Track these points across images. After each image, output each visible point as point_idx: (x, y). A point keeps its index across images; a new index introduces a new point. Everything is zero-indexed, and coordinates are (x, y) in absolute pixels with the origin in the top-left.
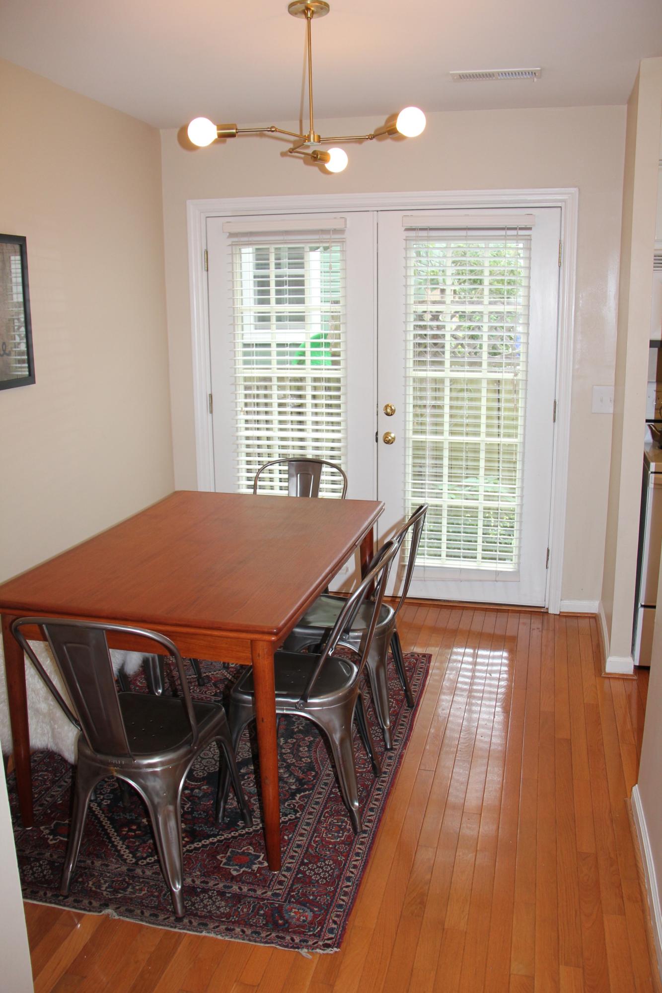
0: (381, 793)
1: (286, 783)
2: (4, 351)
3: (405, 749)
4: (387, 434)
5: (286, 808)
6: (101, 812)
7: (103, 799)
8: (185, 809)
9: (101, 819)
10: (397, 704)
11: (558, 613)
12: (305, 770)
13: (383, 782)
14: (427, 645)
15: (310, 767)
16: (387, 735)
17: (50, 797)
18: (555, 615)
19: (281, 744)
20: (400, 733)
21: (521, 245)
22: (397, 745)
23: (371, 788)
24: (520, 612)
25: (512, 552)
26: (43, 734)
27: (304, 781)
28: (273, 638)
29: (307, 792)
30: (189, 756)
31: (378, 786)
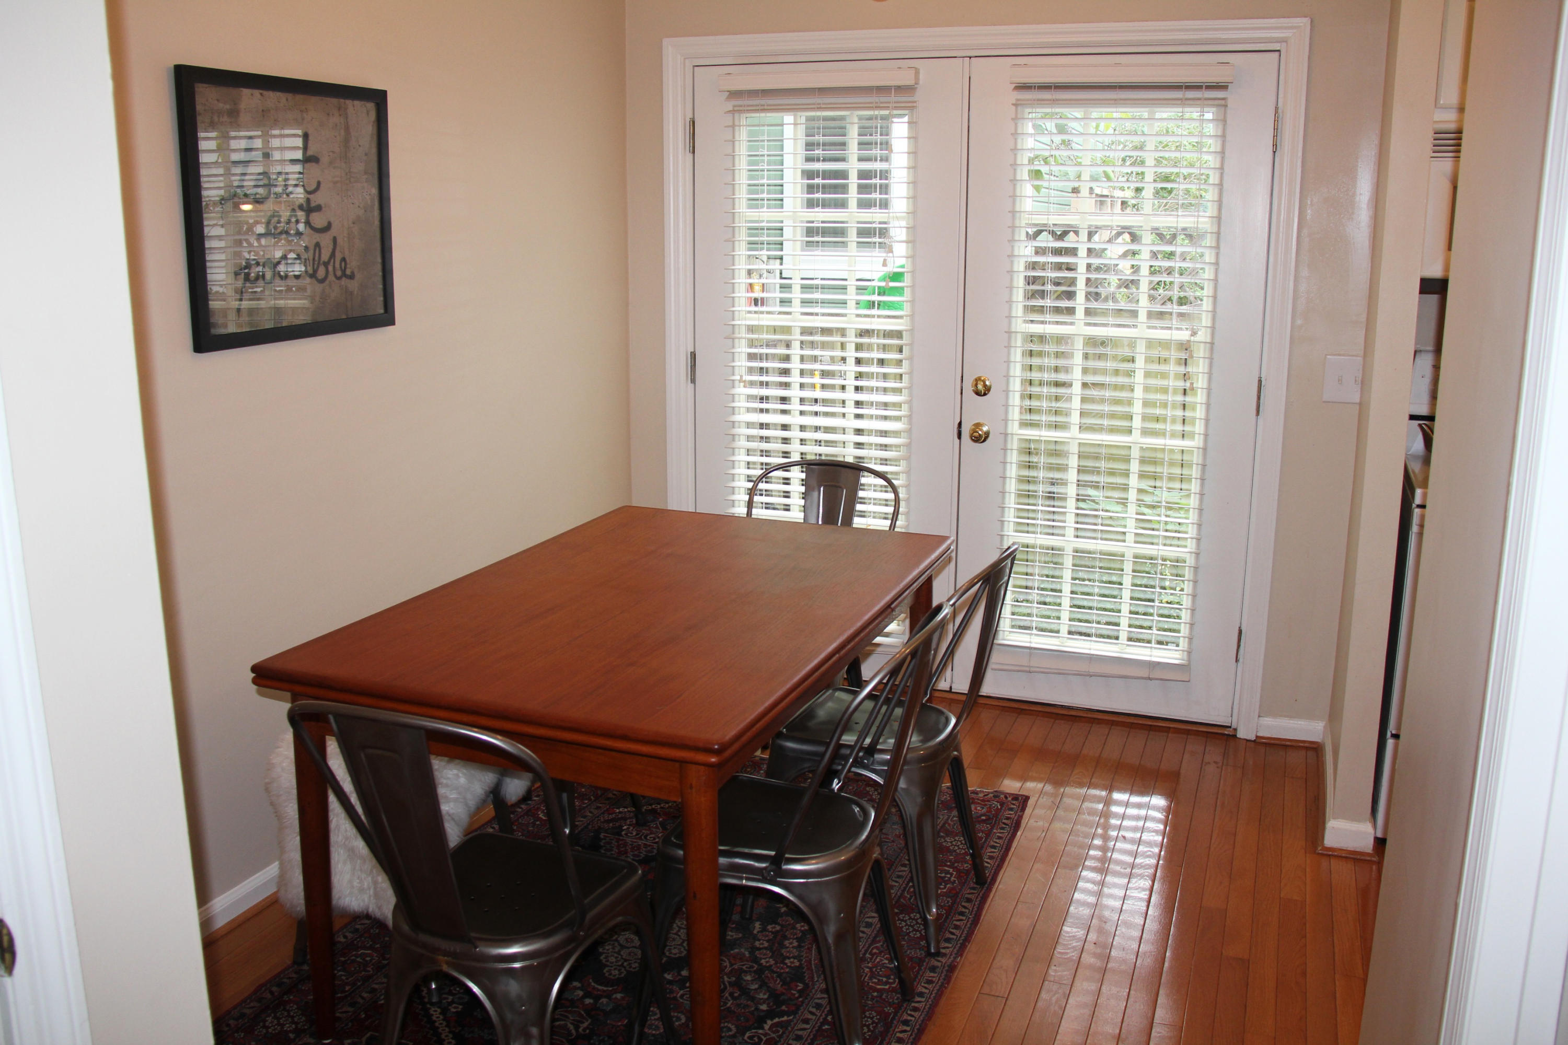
0: (908, 1028)
1: (753, 999)
2: (344, 271)
3: (961, 955)
4: (978, 425)
5: (746, 1042)
6: (445, 1023)
7: (453, 1002)
8: (580, 1030)
9: (443, 1036)
10: (959, 877)
11: (1253, 738)
12: (788, 979)
13: (916, 1009)
14: (1024, 778)
15: (797, 975)
16: (932, 930)
17: (369, 992)
18: (1247, 740)
19: (755, 932)
20: (957, 927)
21: (1209, 116)
22: (948, 948)
23: (893, 1018)
24: (1188, 732)
25: (1178, 631)
26: (362, 890)
27: (783, 997)
28: (713, 760)
29: (785, 1018)
30: (570, 947)
31: (905, 1017)
